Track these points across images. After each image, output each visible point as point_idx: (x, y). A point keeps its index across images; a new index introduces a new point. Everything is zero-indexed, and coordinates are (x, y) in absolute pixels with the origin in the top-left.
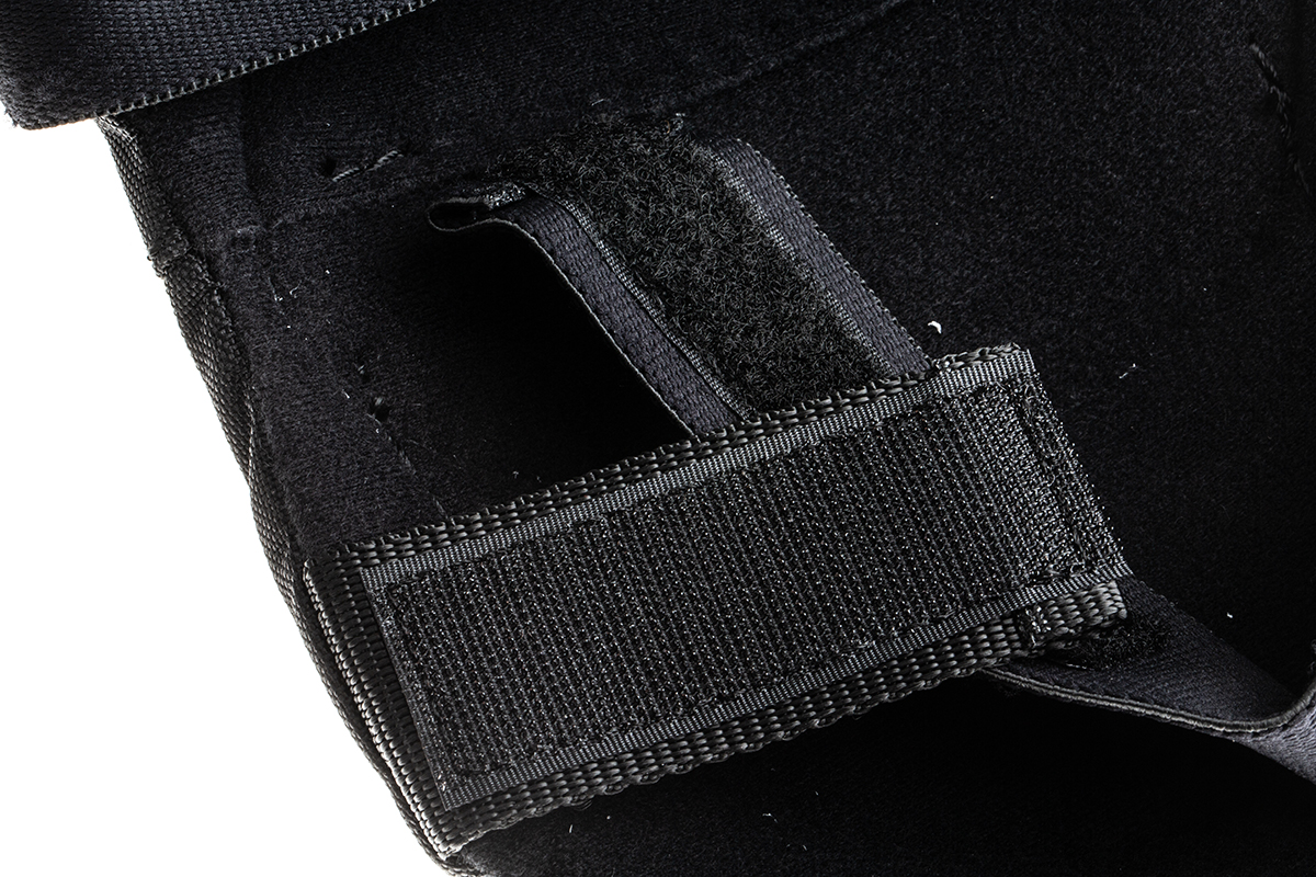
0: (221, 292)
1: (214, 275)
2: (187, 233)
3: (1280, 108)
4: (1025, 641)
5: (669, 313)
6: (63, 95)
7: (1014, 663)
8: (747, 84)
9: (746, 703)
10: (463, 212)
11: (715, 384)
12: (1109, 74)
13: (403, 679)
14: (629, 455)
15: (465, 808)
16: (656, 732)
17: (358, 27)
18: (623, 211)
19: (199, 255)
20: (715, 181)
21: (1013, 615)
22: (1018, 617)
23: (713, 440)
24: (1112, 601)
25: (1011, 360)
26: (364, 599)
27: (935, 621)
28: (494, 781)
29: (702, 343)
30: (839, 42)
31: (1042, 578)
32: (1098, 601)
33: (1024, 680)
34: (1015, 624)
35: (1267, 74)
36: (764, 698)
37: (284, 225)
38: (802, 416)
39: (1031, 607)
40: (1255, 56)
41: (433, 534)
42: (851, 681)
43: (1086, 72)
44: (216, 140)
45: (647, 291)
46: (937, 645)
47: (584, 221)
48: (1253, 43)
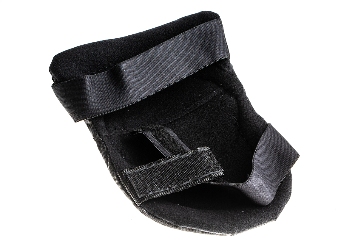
0: (104, 142)
1: (103, 140)
2: (99, 134)
3: (237, 124)
4: (211, 178)
5: (162, 144)
6: (83, 116)
7: (210, 181)
8: (167, 124)
9: (176, 186)
10: (135, 132)
11: (169, 152)
12: (215, 121)
13: (132, 184)
14: (159, 159)
15: (141, 198)
16: (165, 190)
17: (121, 108)
18: (155, 132)
19: (101, 137)
20: (166, 131)
21: (209, 175)
22: (210, 175)
23: (169, 158)
24: (222, 173)
25: (206, 148)
26: (126, 175)
27: (200, 176)
28: (145, 195)
29: (166, 147)
30: (179, 118)
31: (213, 171)
32: (220, 173)
33: (211, 183)
34: (210, 176)
35: (235, 120)
36: (178, 186)
37: (111, 135)
38: (180, 155)
39: (212, 174)
40: (234, 118)
41: (134, 169)
42: (189, 183)
43: (212, 121)
44: (102, 123)
45: (159, 141)
46: (200, 179)
47: (150, 133)
48: (234, 116)
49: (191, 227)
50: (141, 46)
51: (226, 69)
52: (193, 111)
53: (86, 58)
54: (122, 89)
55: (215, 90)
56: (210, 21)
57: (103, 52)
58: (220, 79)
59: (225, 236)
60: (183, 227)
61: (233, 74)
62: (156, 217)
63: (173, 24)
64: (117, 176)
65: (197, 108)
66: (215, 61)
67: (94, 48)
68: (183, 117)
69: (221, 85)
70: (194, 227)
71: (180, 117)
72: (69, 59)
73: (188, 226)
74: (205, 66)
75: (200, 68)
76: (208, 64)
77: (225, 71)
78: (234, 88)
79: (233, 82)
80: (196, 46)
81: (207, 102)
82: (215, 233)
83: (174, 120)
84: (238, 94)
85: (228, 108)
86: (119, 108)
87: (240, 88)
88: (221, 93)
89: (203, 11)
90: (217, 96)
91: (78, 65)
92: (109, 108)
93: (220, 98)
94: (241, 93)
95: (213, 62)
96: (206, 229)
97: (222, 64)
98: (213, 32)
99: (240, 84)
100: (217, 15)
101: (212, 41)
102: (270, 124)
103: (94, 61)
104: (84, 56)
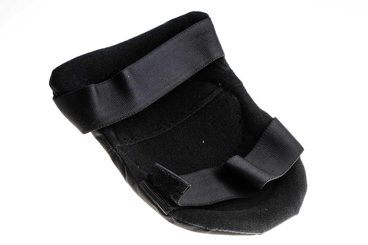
0: (118, 153)
3: (242, 122)
19: (114, 149)
35: (240, 118)
37: (122, 146)
40: (238, 116)
48: (237, 114)
49: (222, 230)
50: (134, 53)
51: (223, 67)
52: (195, 114)
53: (84, 69)
54: (128, 96)
55: (214, 90)
56: (201, 21)
57: (100, 62)
58: (218, 79)
59: (254, 235)
60: (214, 230)
61: (231, 73)
62: (186, 224)
63: (162, 27)
64: (139, 187)
65: (199, 110)
66: (212, 60)
67: (91, 59)
68: (186, 120)
69: (220, 84)
70: (225, 229)
71: (182, 121)
72: (69, 71)
73: (219, 228)
74: (203, 66)
75: (199, 69)
76: (206, 65)
77: (223, 70)
78: (234, 86)
79: (233, 81)
80: (191, 47)
81: (208, 103)
82: (246, 233)
83: (178, 125)
84: (239, 92)
85: (230, 106)
86: (129, 115)
87: (241, 86)
88: (221, 93)
89: (191, 12)
90: (217, 95)
91: (78, 77)
92: (118, 117)
93: (221, 98)
94: (242, 91)
95: (210, 62)
96: (236, 230)
97: (219, 63)
98: (206, 32)
99: (239, 82)
100: (207, 14)
101: (206, 41)
102: (275, 118)
103: (92, 72)
104: (82, 67)
